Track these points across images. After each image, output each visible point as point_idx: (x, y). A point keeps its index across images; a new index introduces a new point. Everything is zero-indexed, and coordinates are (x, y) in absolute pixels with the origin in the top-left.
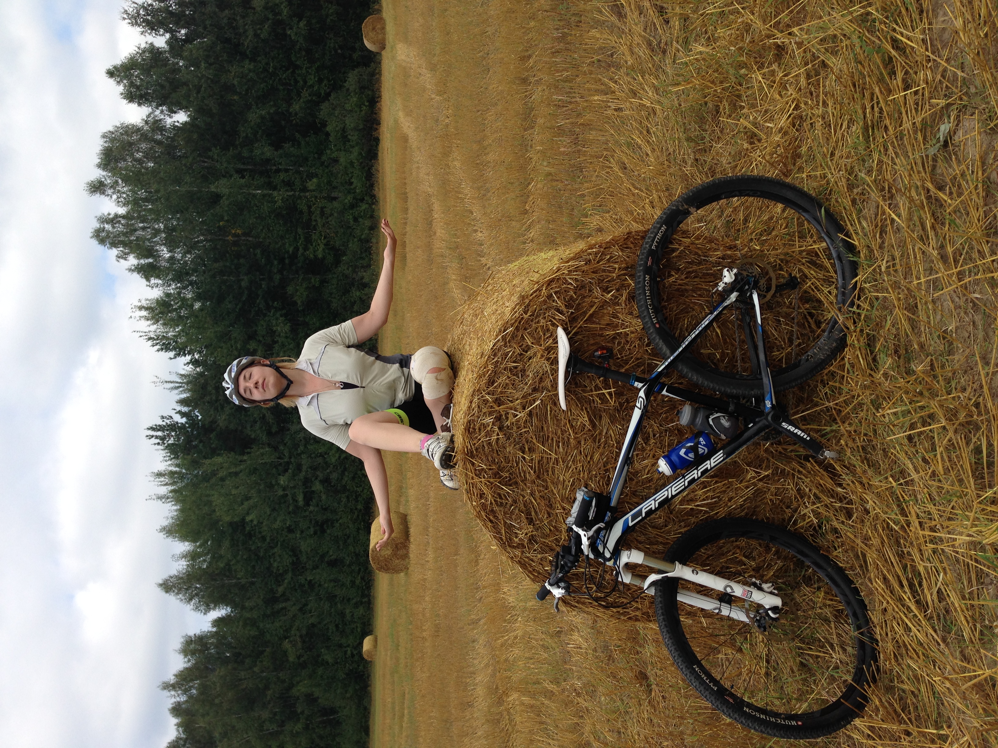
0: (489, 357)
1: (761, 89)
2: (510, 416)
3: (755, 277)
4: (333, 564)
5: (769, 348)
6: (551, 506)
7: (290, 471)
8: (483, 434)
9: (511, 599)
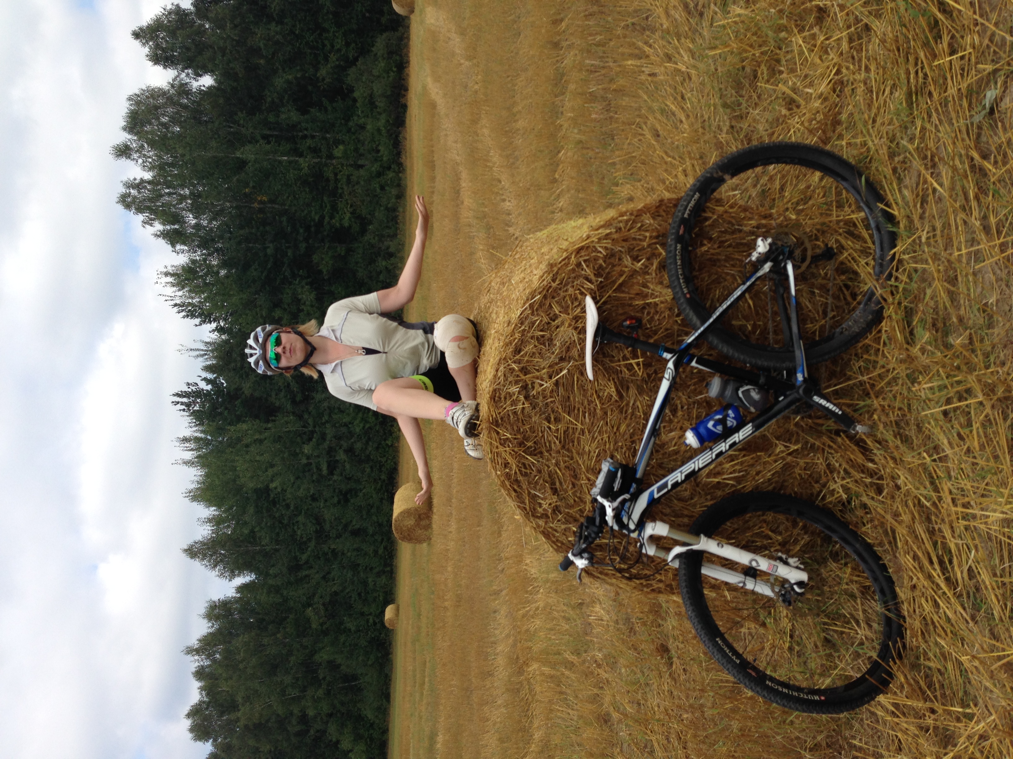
0: (516, 325)
1: (801, 53)
2: (536, 386)
3: (790, 246)
4: (356, 533)
5: (802, 320)
6: (575, 477)
7: (314, 440)
8: (508, 402)
9: (533, 571)
